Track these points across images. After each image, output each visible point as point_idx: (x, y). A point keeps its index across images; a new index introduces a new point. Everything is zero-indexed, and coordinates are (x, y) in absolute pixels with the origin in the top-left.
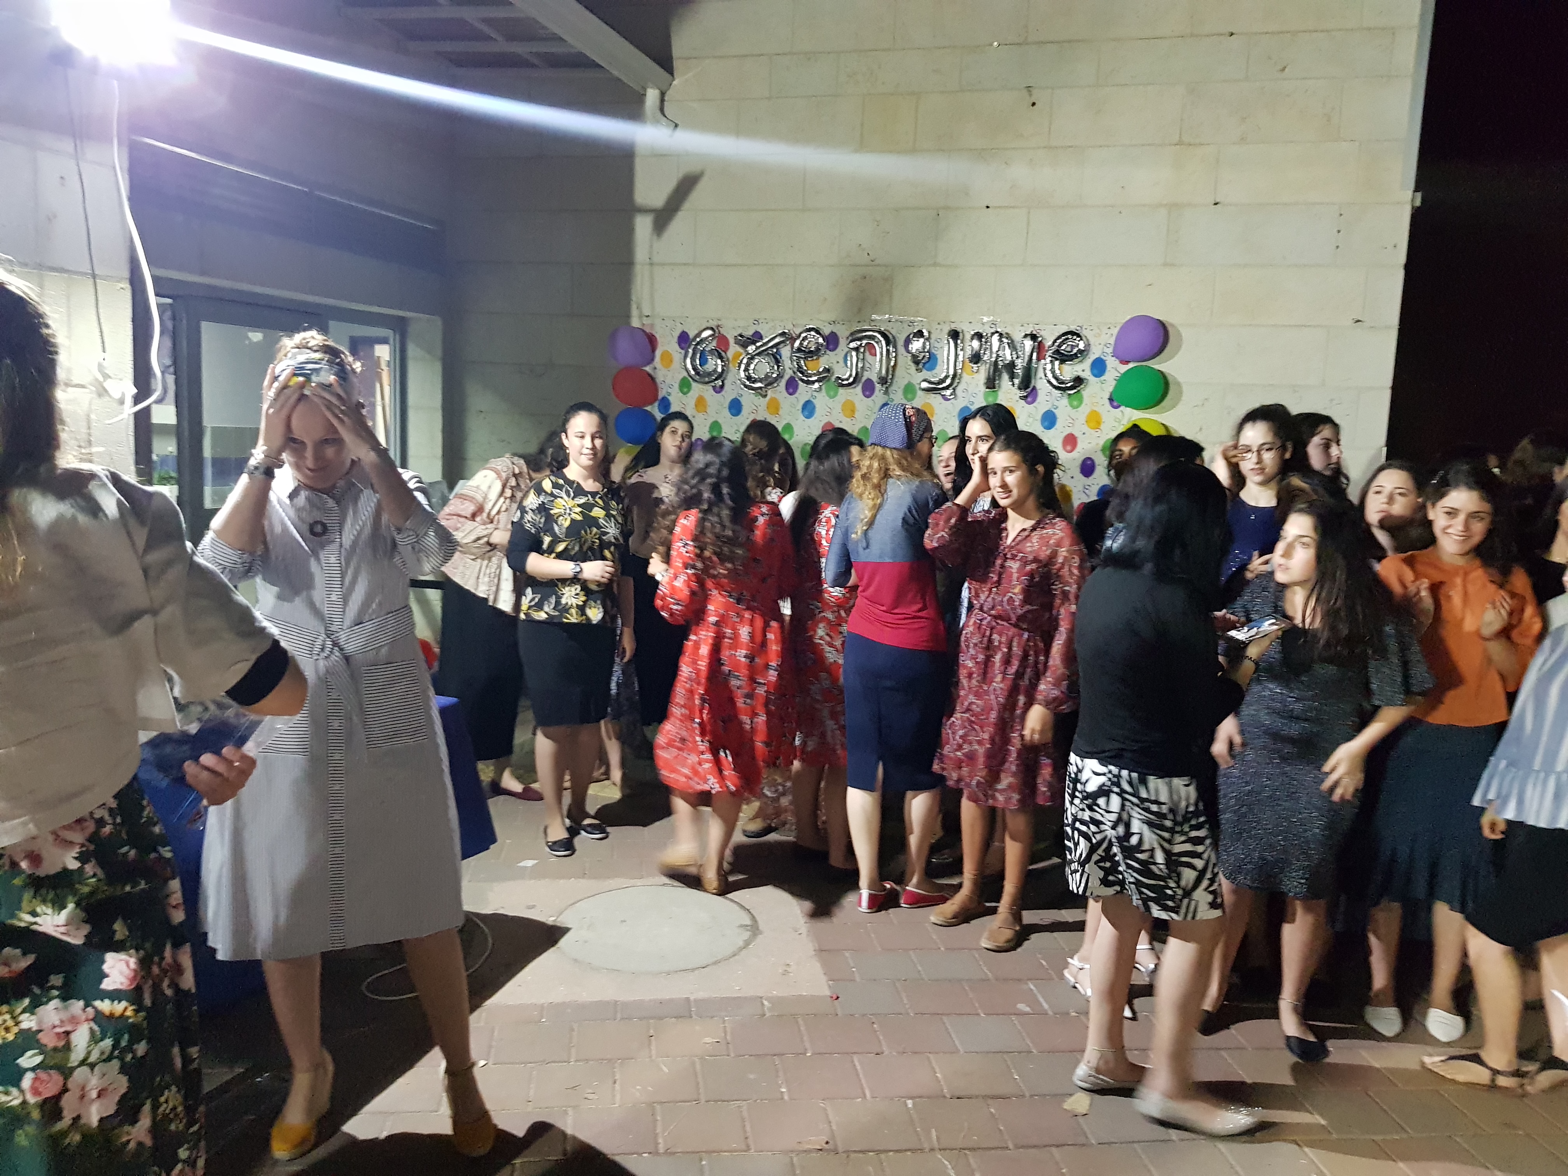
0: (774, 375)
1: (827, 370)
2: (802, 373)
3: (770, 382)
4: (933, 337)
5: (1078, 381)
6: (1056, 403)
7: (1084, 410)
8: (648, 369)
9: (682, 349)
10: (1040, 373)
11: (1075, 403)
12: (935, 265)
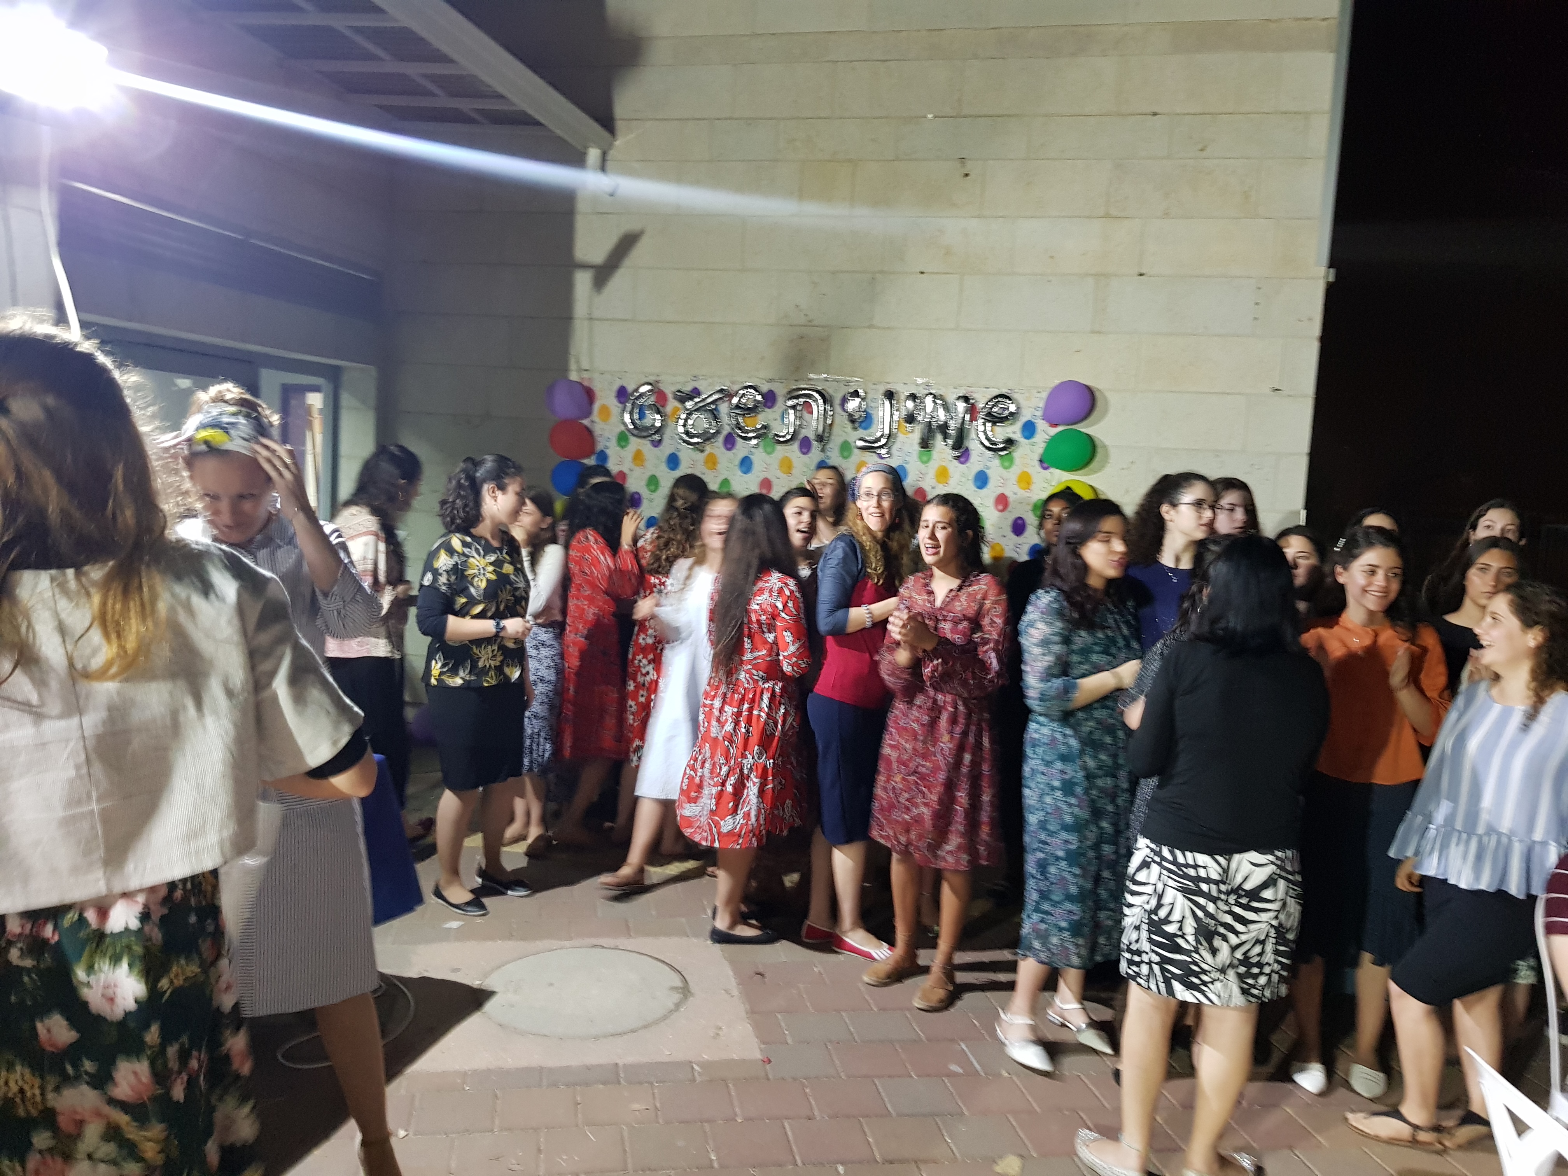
0: (712, 431)
1: (764, 427)
2: (740, 429)
3: (707, 437)
4: (870, 396)
5: (1010, 442)
6: (989, 464)
7: (1016, 470)
8: (585, 422)
9: (621, 402)
10: (973, 435)
11: (1006, 464)
12: (871, 326)
